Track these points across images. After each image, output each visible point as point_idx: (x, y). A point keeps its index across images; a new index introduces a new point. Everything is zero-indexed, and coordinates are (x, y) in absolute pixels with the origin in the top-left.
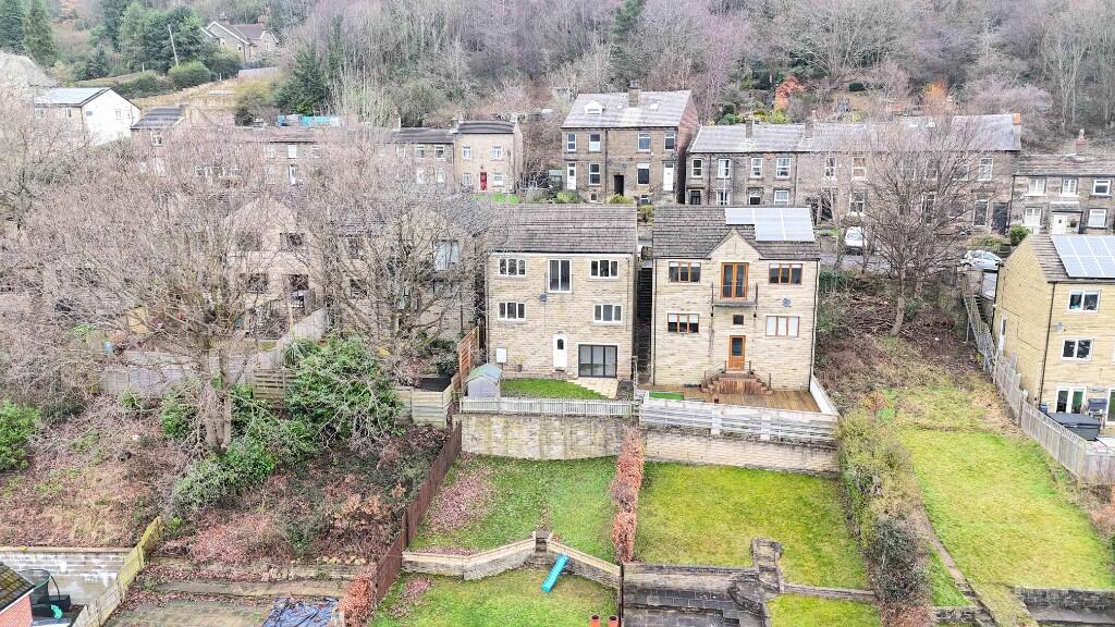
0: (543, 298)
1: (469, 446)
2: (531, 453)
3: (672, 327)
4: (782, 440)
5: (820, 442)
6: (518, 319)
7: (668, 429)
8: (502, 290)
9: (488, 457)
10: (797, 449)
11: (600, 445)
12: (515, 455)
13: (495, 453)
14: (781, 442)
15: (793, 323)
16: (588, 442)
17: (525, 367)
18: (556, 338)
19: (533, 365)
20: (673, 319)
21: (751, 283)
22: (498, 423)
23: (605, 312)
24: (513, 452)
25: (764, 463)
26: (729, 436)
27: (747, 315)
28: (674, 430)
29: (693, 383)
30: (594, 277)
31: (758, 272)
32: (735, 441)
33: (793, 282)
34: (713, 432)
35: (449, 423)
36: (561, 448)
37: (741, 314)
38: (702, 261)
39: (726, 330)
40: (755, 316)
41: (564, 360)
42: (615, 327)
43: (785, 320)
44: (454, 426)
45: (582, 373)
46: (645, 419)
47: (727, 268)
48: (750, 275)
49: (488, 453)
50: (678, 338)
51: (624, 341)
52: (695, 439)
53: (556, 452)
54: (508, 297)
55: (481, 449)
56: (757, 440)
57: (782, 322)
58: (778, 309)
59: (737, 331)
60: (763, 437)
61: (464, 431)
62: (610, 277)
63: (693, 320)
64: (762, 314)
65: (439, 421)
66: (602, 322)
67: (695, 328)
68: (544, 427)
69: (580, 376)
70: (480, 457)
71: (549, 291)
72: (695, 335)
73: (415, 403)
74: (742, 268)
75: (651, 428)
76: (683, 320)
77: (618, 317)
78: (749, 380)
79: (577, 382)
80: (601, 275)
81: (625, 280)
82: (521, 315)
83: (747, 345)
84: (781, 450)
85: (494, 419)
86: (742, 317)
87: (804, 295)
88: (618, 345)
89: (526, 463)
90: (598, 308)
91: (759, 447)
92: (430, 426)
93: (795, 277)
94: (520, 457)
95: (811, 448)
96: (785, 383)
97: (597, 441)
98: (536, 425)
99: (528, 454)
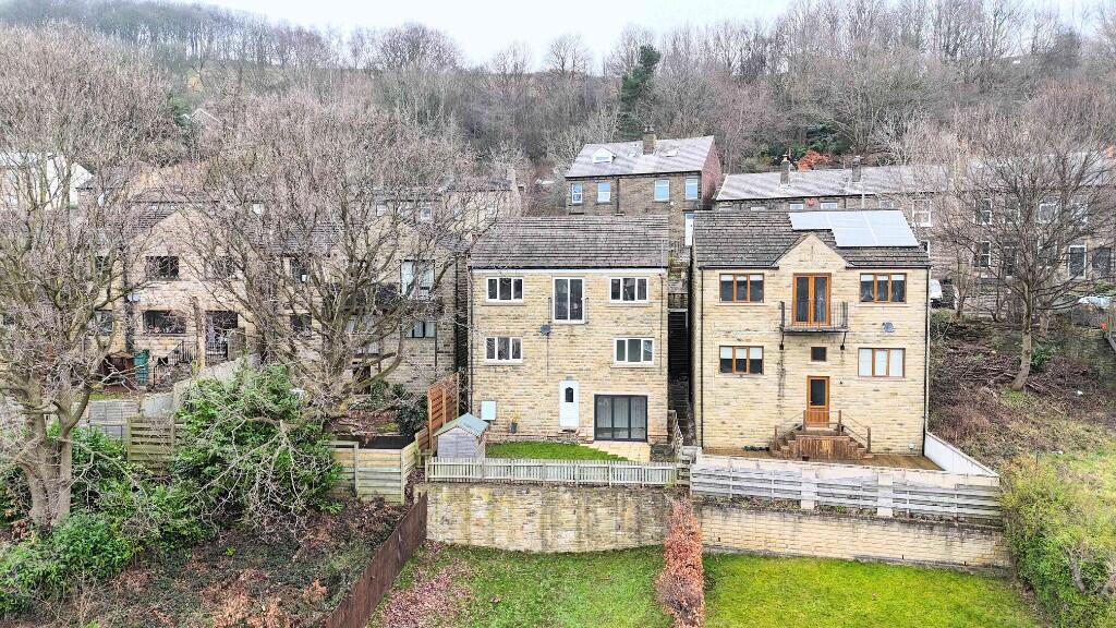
0: (546, 330)
1: (437, 532)
2: (528, 542)
3: (726, 365)
4: (911, 516)
5: (971, 518)
6: (512, 361)
7: (736, 501)
8: (490, 319)
9: (466, 548)
10: (937, 530)
11: (630, 529)
12: (503, 547)
13: (475, 543)
14: (910, 520)
15: (896, 356)
16: (612, 527)
17: (521, 427)
18: (564, 385)
19: (533, 424)
20: (727, 354)
21: (835, 300)
22: (480, 495)
23: (632, 349)
24: (502, 541)
25: (884, 553)
26: (827, 511)
27: (832, 348)
28: (745, 504)
29: (756, 445)
30: (616, 301)
31: (846, 286)
32: (838, 518)
33: (894, 300)
34: (805, 505)
35: (409, 497)
36: (572, 535)
37: (823, 346)
38: (766, 272)
39: (801, 367)
40: (842, 348)
41: (576, 417)
42: (646, 369)
43: (884, 354)
44: (416, 501)
45: (599, 436)
46: (698, 487)
47: (801, 281)
48: (833, 290)
49: (465, 542)
50: (734, 380)
51: (655, 388)
52: (776, 516)
53: (565, 541)
54: (499, 327)
55: (455, 536)
56: (871, 517)
57: (880, 356)
58: (873, 336)
59: (819, 369)
60: (881, 513)
61: (430, 510)
62: (637, 301)
63: (755, 355)
64: (852, 346)
65: (395, 493)
66: (626, 363)
67: (757, 367)
68: (548, 502)
69: (596, 439)
70: (453, 547)
71: (555, 321)
72: (758, 376)
73: (359, 467)
74: (822, 281)
75: (708, 502)
76: (741, 354)
77: (648, 357)
78: (839, 438)
79: (591, 446)
80: (625, 299)
81: (657, 306)
82: (517, 355)
83: (833, 390)
84: (912, 532)
85: (474, 491)
86: (824, 349)
87: (910, 317)
88: (649, 394)
89: (520, 556)
90: (621, 344)
91: (876, 529)
92: (380, 501)
93: (899, 293)
94: (512, 548)
95: (961, 529)
96: (888, 444)
97: (627, 524)
98: (534, 500)
99: (524, 545)
